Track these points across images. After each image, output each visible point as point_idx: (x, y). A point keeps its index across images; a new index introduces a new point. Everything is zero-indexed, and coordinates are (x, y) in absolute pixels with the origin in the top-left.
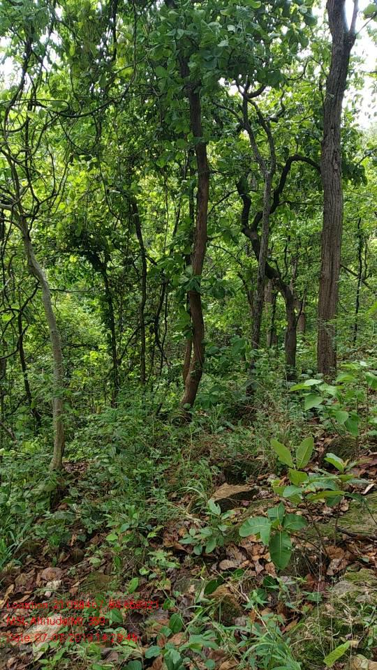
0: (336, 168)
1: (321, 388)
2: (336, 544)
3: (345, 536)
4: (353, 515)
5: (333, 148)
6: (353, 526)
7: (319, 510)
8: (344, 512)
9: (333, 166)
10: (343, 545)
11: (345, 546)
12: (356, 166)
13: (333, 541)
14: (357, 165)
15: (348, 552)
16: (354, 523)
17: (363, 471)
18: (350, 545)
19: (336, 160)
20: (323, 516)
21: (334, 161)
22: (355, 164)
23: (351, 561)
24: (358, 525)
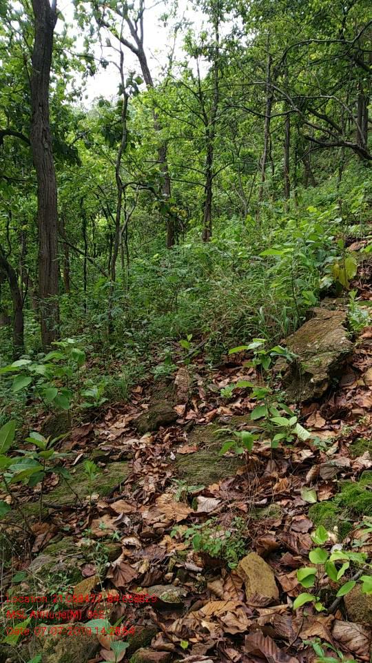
0: (46, 147)
1: (31, 369)
2: (42, 519)
3: (51, 510)
4: (62, 488)
5: (42, 127)
6: (61, 498)
7: (30, 489)
8: (54, 486)
9: (43, 145)
10: (48, 519)
11: (51, 519)
12: (70, 147)
13: (38, 518)
14: (70, 145)
15: (53, 525)
16: (62, 495)
17: (75, 443)
18: (55, 518)
19: (46, 139)
20: (33, 495)
21: (44, 140)
22: (68, 145)
23: (55, 533)
24: (65, 497)
